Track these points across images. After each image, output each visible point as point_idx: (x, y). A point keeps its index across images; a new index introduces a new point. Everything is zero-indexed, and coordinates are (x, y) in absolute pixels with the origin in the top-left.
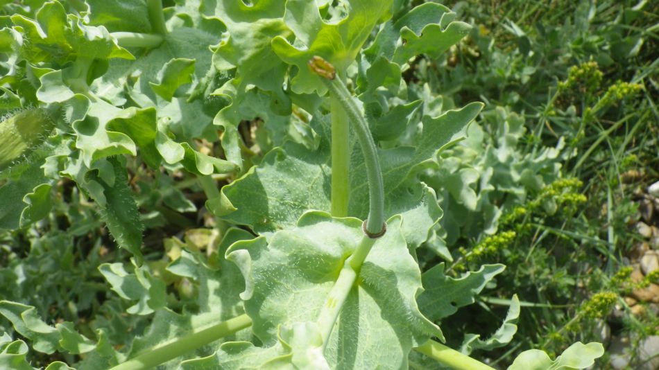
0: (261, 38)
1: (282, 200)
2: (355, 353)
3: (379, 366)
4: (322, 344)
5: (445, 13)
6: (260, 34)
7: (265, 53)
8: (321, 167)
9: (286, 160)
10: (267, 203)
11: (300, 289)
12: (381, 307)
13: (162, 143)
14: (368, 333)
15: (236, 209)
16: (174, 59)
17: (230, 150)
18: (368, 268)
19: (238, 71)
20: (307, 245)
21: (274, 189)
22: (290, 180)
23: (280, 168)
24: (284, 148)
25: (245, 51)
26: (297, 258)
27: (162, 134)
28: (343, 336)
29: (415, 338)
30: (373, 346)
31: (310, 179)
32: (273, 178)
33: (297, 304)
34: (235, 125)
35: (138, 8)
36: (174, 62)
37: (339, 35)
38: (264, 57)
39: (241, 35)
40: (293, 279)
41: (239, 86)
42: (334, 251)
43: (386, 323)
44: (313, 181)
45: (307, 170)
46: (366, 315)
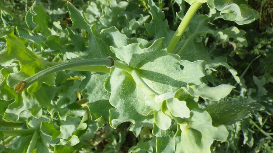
0: (30, 96)
1: (104, 93)
2: (166, 76)
3: (174, 66)
4: (154, 95)
5: (30, 12)
6: (28, 96)
7: (38, 95)
8: (92, 74)
9: (87, 89)
10: (104, 100)
11: (137, 95)
12: (149, 61)
13: (71, 143)
14: (159, 68)
15: (101, 116)
16: (41, 130)
17: (78, 114)
18: (131, 65)
19: (44, 107)
20: (117, 91)
21: (99, 96)
22: (96, 89)
23: (90, 92)
24: (82, 89)
25: (35, 103)
26: (122, 95)
27: (67, 143)
28: (158, 80)
29: (163, 49)
30: (165, 68)
31: (97, 80)
32: (94, 96)
33: (142, 98)
34: (68, 110)
35: (20, 141)
36: (42, 130)
37: (28, 64)
38: (39, 95)
39: (28, 104)
40: (132, 98)
41: (51, 107)
42: (122, 78)
43: (155, 60)
44: (98, 78)
45: (93, 80)
46: (152, 68)
